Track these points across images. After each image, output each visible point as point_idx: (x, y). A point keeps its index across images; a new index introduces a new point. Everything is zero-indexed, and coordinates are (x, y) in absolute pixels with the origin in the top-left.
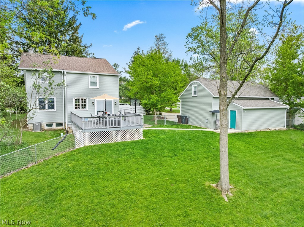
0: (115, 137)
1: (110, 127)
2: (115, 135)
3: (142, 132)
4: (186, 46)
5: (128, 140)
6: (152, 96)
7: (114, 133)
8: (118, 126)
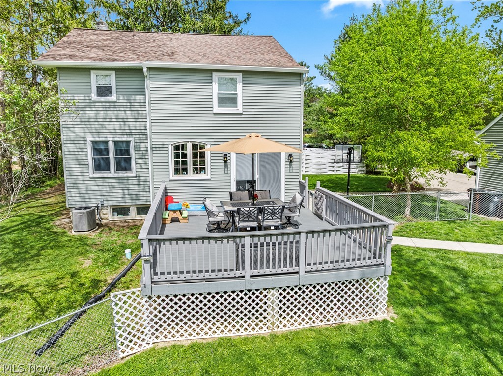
0: (277, 309)
1: (256, 273)
2: (277, 302)
3: (385, 289)
4: (475, 5)
5: (328, 320)
6: (401, 134)
7: (273, 295)
8: (291, 270)
